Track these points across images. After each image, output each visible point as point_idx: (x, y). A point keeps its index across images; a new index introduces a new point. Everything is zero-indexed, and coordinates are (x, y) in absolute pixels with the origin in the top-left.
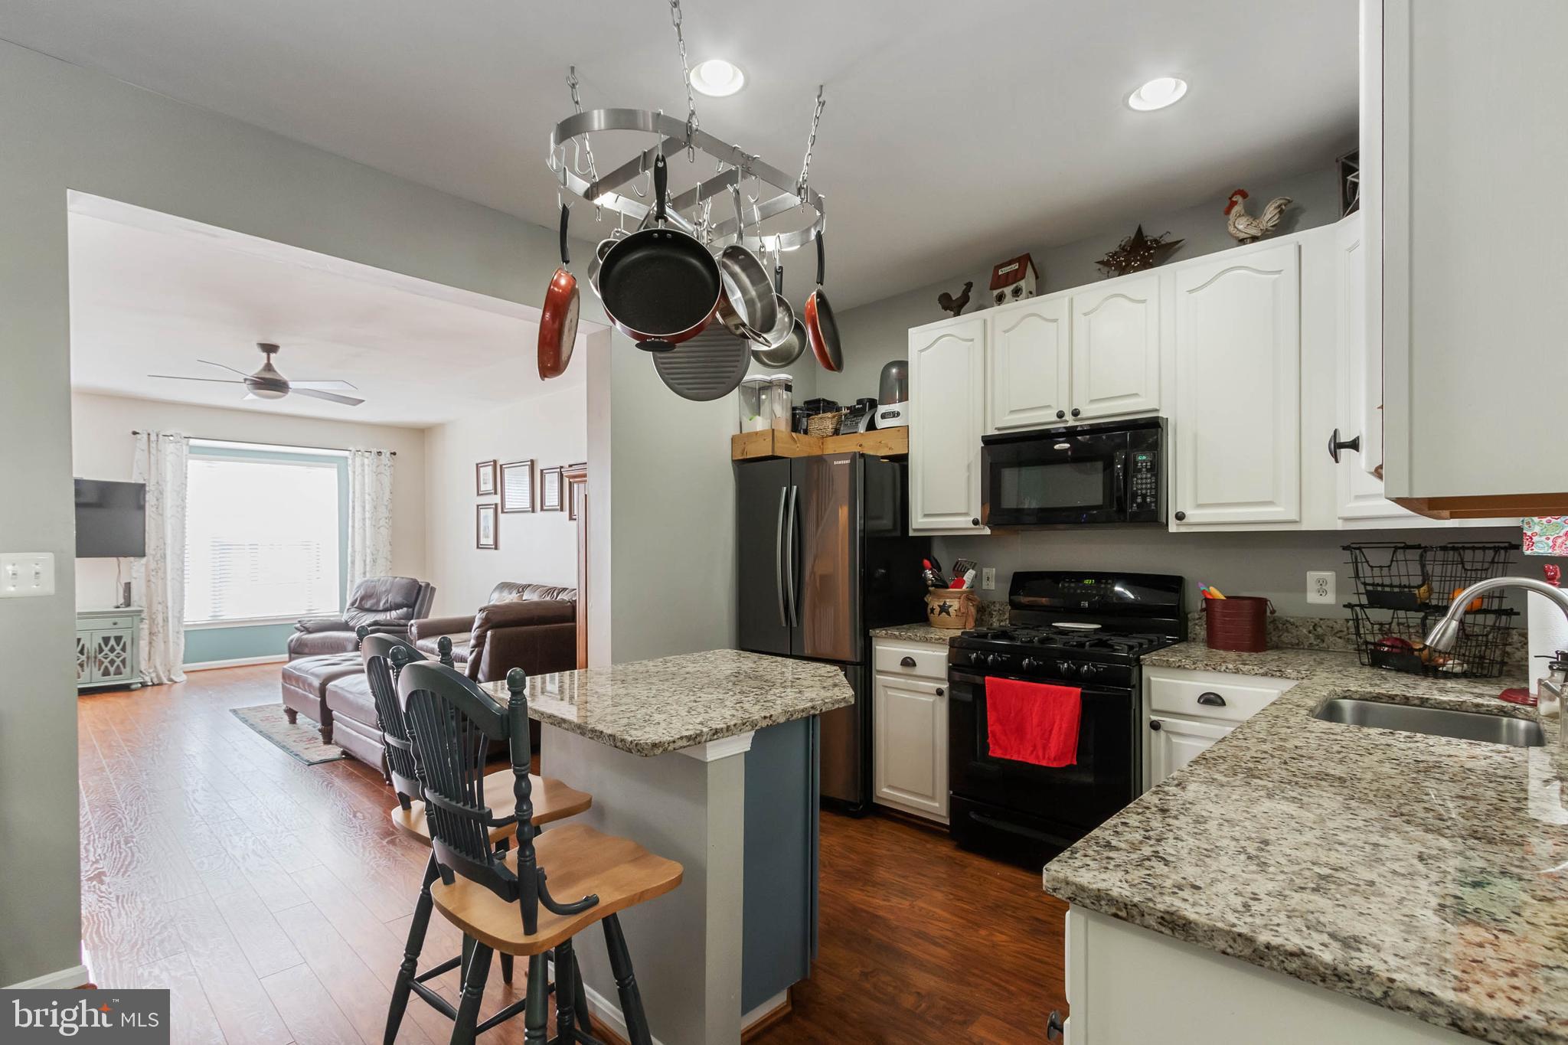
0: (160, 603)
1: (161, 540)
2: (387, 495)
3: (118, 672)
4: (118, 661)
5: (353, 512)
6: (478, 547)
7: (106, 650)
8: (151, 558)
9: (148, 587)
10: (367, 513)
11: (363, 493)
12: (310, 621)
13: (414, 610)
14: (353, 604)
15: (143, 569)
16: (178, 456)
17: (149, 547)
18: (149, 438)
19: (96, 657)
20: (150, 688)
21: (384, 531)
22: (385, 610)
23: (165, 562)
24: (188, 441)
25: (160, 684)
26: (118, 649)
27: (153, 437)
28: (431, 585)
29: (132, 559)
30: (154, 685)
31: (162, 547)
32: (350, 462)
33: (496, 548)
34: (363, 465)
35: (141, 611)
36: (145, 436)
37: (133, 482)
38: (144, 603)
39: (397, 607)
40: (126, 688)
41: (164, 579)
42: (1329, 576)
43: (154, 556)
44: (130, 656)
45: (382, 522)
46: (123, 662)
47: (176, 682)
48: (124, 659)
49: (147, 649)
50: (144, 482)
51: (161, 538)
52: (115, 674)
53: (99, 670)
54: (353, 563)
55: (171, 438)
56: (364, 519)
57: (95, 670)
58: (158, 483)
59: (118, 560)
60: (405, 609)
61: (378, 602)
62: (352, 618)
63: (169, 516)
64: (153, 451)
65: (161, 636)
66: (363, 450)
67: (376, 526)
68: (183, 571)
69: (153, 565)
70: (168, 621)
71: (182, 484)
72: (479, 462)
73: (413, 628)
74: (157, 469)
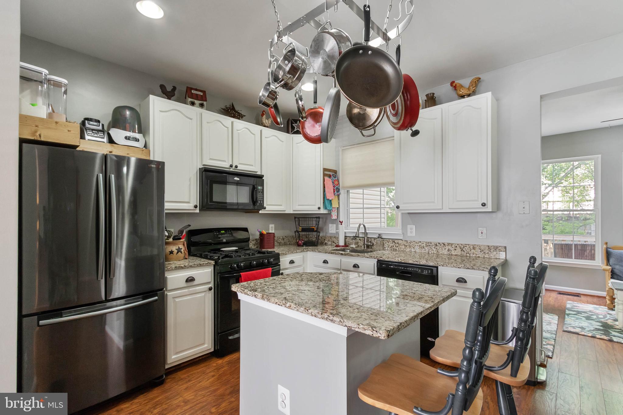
42: (273, 225)
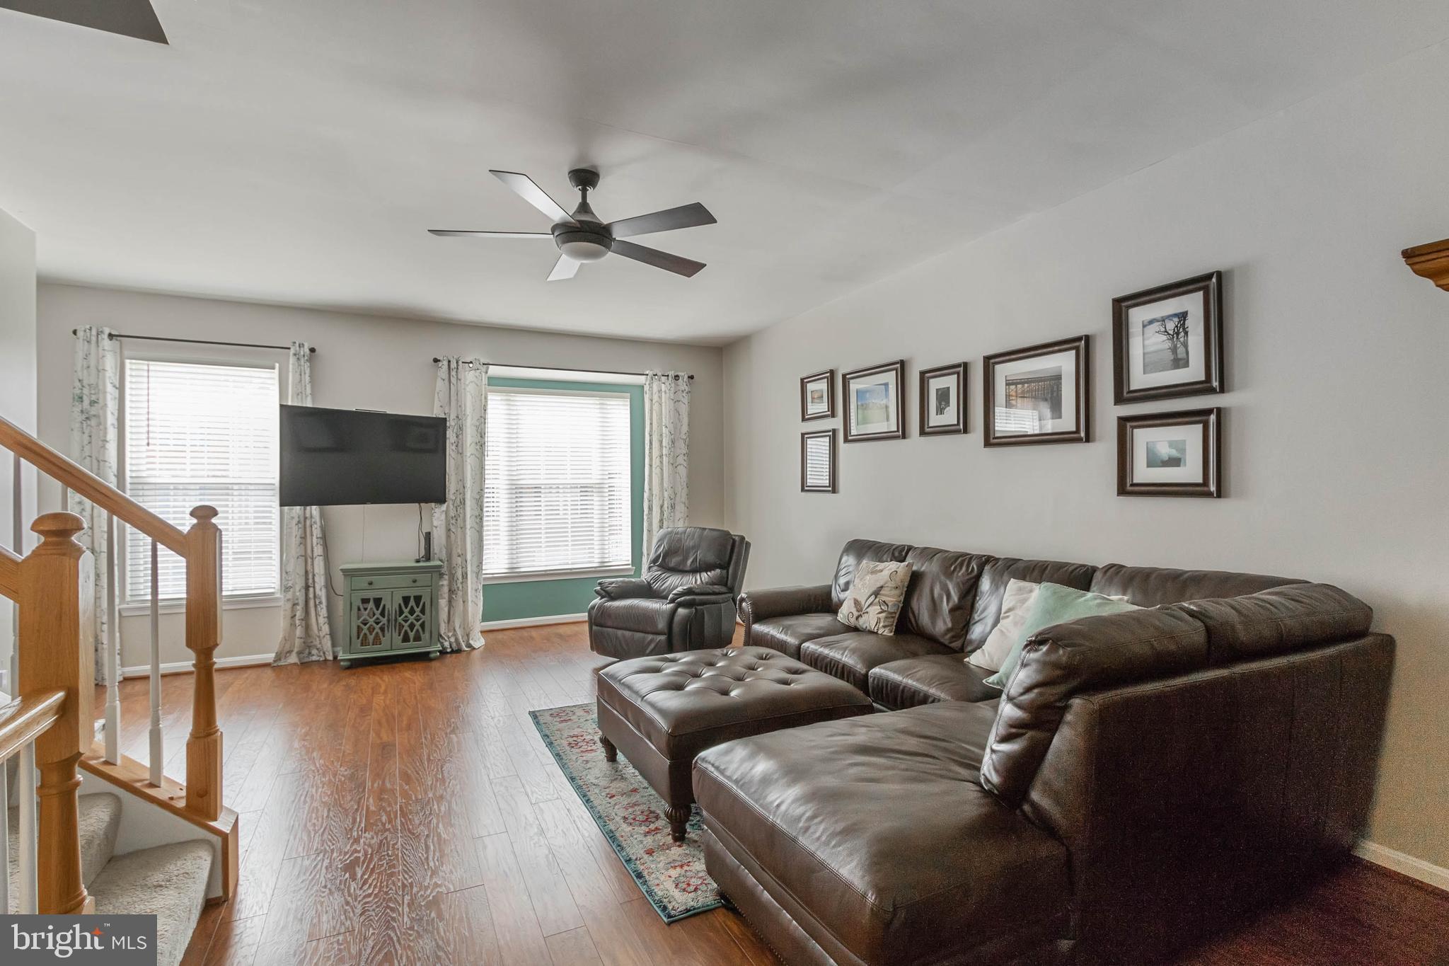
0: (459, 556)
1: (460, 483)
2: (685, 428)
3: (417, 638)
4: (418, 624)
5: (651, 448)
6: (803, 490)
7: (406, 611)
8: (451, 502)
9: (448, 537)
10: (664, 448)
11: (660, 425)
12: (612, 583)
13: (728, 572)
14: (655, 561)
15: (443, 517)
16: (477, 385)
17: (449, 491)
18: (449, 366)
19: (396, 620)
20: (449, 655)
21: (683, 471)
22: (694, 571)
23: (464, 509)
24: (488, 368)
25: (459, 651)
26: (418, 610)
27: (453, 365)
28: (746, 539)
29: (433, 504)
30: (453, 652)
31: (461, 491)
32: (646, 388)
33: (834, 491)
34: (660, 391)
35: (440, 567)
36: (445, 363)
37: (434, 416)
38: (444, 557)
39: (707, 568)
40: (424, 657)
41: (463, 528)
43: (454, 501)
44: (429, 618)
45: (681, 460)
46: (422, 626)
47: (474, 649)
48: (424, 622)
49: (446, 609)
50: (444, 416)
51: (461, 480)
52: (415, 640)
53: (399, 635)
54: (650, 509)
55: (471, 365)
56: (661, 456)
57: (395, 635)
58: (457, 417)
59: (420, 506)
60: (718, 571)
61: (686, 559)
62: (656, 579)
63: (468, 455)
64: (453, 380)
65: (460, 593)
66: (659, 374)
67: (674, 465)
68: (481, 519)
69: (452, 513)
70: (467, 578)
71: (481, 417)
72: (804, 375)
73: (744, 604)
74: (457, 400)
